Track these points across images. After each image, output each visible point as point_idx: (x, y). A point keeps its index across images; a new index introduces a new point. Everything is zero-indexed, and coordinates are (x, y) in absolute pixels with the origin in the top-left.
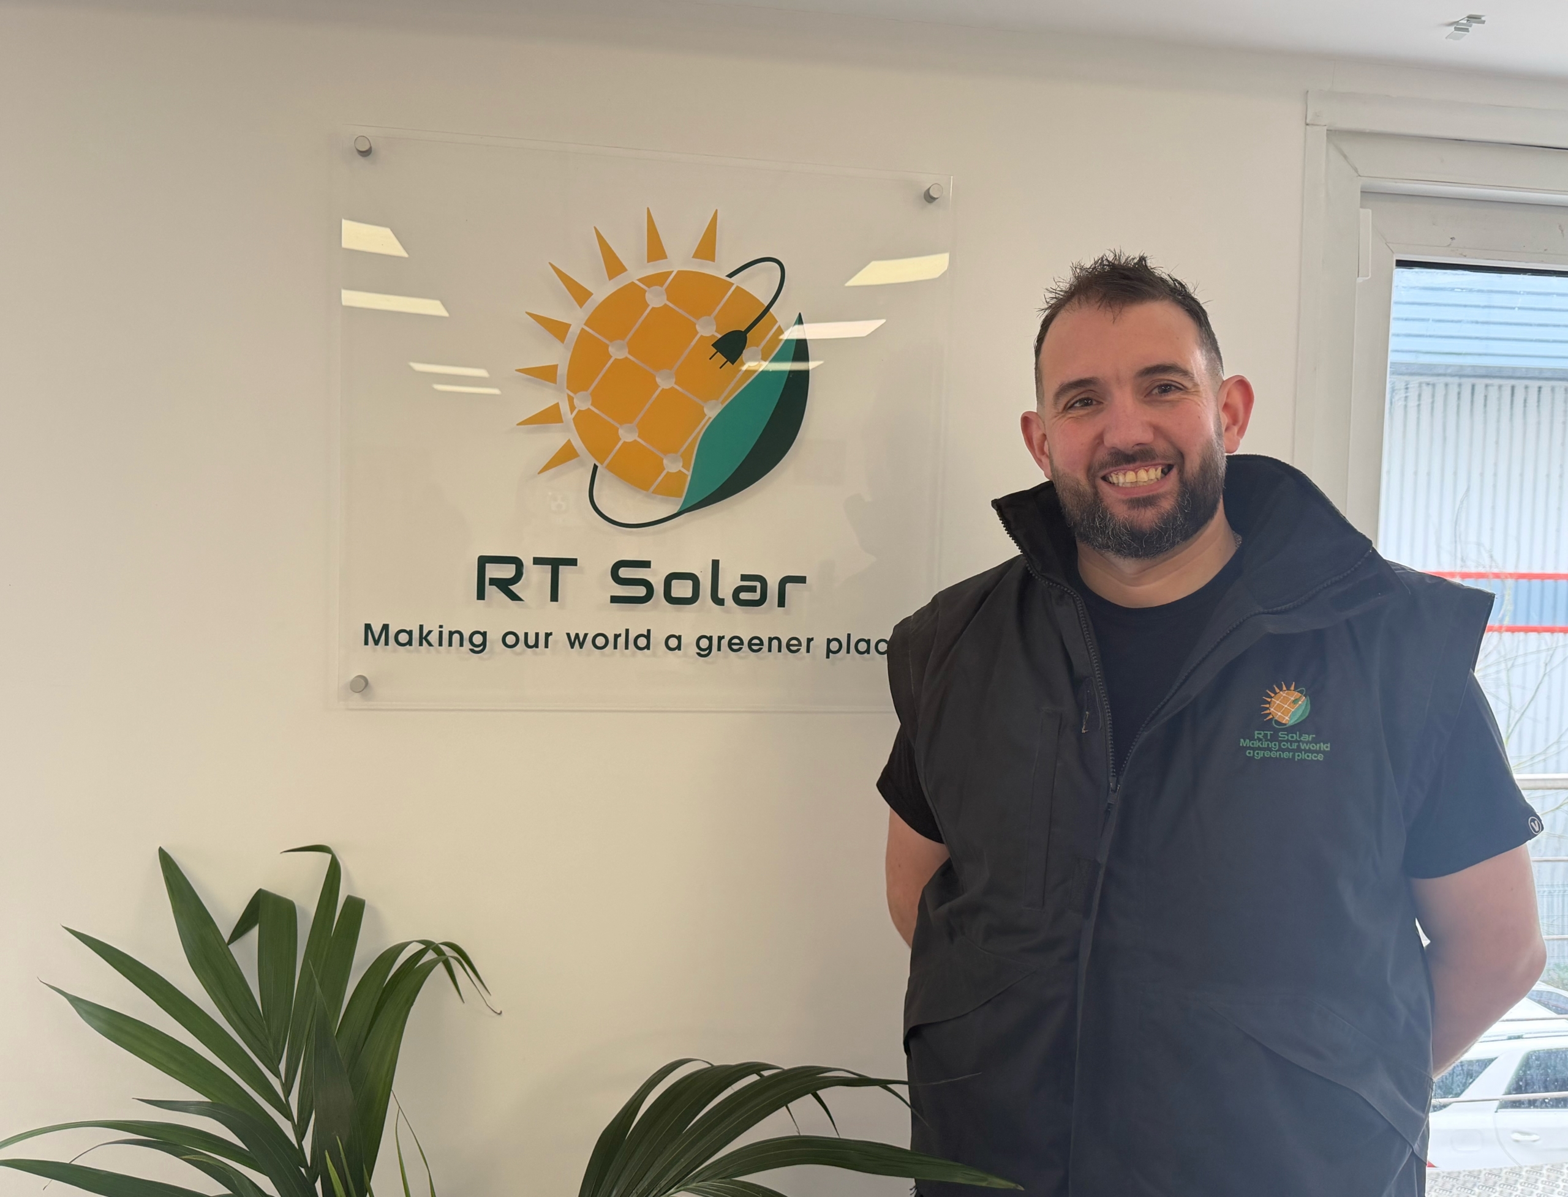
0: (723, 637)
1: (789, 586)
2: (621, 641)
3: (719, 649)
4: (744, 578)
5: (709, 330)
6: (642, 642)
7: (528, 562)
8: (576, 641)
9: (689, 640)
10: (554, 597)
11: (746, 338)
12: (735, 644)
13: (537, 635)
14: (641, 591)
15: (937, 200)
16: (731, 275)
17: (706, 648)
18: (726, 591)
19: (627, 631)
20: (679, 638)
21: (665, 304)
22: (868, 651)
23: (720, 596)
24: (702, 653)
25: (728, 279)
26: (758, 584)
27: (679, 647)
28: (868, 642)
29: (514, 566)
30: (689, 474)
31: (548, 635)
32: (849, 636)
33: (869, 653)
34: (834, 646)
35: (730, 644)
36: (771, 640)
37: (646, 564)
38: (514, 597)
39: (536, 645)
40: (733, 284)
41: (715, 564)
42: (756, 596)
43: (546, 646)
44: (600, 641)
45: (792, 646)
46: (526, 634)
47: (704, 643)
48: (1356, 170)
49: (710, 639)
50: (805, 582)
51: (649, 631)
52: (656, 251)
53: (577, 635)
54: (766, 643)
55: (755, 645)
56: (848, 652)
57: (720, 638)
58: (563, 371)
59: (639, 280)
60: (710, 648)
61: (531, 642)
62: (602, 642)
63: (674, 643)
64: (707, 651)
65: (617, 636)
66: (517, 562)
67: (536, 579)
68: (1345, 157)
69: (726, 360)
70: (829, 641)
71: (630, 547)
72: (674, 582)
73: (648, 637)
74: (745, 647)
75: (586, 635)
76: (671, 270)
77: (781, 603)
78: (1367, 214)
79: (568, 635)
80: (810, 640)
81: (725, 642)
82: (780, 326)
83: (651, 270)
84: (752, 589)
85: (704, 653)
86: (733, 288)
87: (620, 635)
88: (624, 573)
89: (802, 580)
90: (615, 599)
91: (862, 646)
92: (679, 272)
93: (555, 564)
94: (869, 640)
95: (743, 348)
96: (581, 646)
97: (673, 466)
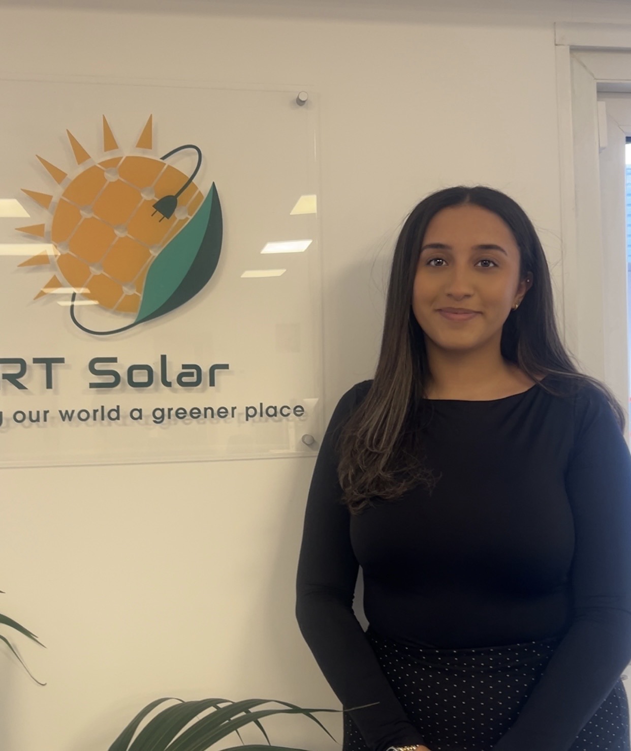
0: (172, 409)
1: (216, 371)
2: (99, 414)
3: (169, 417)
4: (184, 367)
5: (149, 196)
6: (114, 415)
7: (29, 362)
8: (66, 416)
9: (147, 412)
10: (49, 385)
11: (176, 200)
12: (181, 414)
13: (38, 412)
14: (111, 378)
15: (306, 102)
16: (163, 158)
17: (160, 416)
18: (172, 376)
19: (103, 407)
20: (140, 411)
21: (119, 180)
22: (275, 415)
23: (168, 380)
24: (158, 420)
25: (161, 160)
26: (194, 371)
27: (140, 417)
28: (275, 408)
29: (19, 365)
30: (141, 296)
31: (46, 412)
32: (261, 404)
33: (276, 416)
34: (251, 412)
35: (177, 414)
36: (206, 409)
37: (114, 360)
38: (21, 387)
39: (38, 420)
40: (165, 164)
41: (164, 358)
42: (194, 379)
43: (45, 420)
44: (84, 415)
45: (222, 413)
46: (30, 413)
47: (159, 414)
48: (593, 75)
49: (162, 410)
50: (228, 368)
51: (118, 407)
52: (110, 142)
53: (67, 412)
54: (202, 411)
55: (195, 414)
56: (261, 415)
57: (170, 410)
58: (48, 228)
59: (99, 164)
60: (163, 417)
61: (34, 418)
62: (84, 416)
63: (137, 415)
64: (161, 419)
65: (95, 411)
66: (21, 362)
67: (37, 373)
68: (584, 66)
69: (163, 216)
70: (247, 409)
71: (103, 349)
72: (135, 372)
73: (117, 411)
74: (188, 417)
75: (73, 411)
76: (121, 156)
77: (212, 383)
78: (602, 105)
79: (60, 412)
80: (233, 409)
81: (173, 412)
82: (200, 192)
83: (108, 157)
84: (191, 375)
85: (159, 420)
86: (165, 167)
87: (97, 410)
88: (98, 366)
89: (226, 367)
90: (92, 385)
91: (271, 411)
92: (127, 157)
93: (48, 363)
94: (276, 407)
95: (175, 208)
96: (70, 419)
97: (128, 291)
